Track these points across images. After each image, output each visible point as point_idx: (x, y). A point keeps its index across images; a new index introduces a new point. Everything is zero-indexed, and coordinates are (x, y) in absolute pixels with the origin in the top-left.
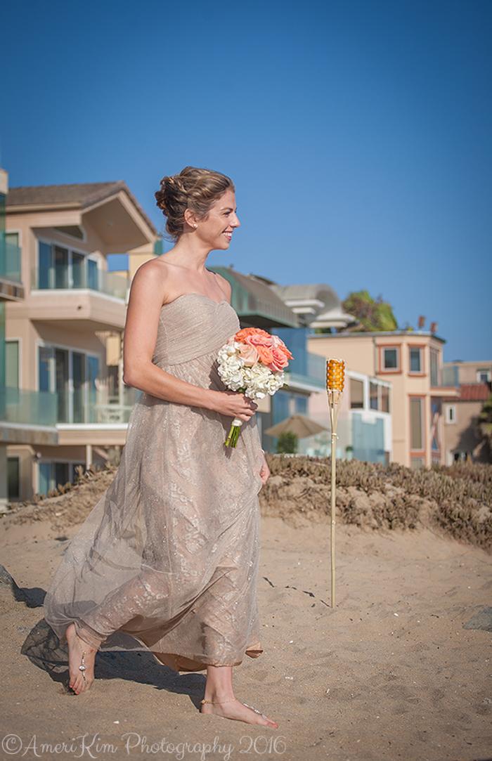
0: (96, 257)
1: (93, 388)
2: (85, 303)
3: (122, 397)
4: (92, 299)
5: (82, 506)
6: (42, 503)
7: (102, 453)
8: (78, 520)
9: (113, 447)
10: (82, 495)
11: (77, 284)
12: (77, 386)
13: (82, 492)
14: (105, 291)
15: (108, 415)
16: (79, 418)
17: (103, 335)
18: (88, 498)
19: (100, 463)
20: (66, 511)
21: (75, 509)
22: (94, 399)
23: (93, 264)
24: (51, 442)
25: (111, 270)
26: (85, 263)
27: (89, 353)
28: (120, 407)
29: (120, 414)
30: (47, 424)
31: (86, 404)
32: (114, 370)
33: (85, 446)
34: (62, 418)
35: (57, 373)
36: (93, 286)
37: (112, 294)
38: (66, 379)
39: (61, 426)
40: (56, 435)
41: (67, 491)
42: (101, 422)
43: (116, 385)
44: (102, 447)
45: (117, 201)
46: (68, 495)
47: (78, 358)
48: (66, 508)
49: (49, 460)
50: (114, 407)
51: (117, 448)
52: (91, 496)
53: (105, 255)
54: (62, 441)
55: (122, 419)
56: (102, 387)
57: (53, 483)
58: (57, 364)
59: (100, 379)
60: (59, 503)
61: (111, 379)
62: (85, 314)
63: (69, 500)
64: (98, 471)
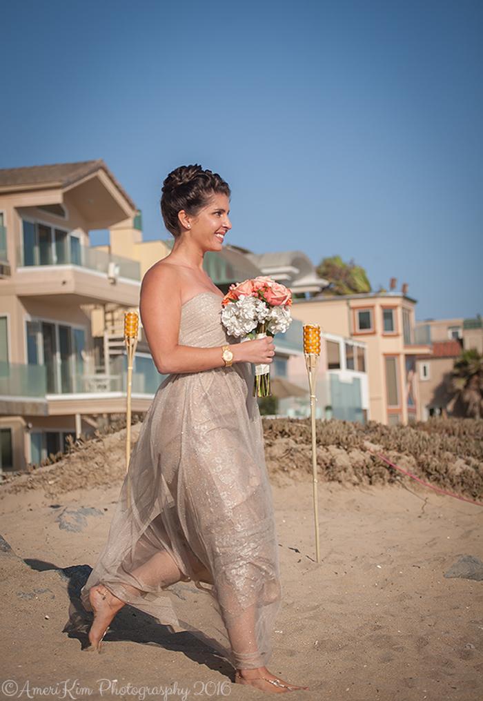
0: (78, 233)
1: (80, 359)
2: (69, 277)
3: (107, 367)
4: (76, 273)
5: (74, 473)
6: (35, 472)
7: (90, 421)
8: (70, 487)
9: (101, 415)
10: (73, 463)
11: (61, 261)
12: (64, 358)
13: (73, 460)
14: (88, 266)
15: (95, 385)
16: (67, 389)
17: (87, 308)
18: (80, 466)
19: (90, 432)
20: (58, 479)
21: (67, 476)
22: (81, 370)
23: (75, 240)
24: (41, 413)
25: (93, 246)
26: (68, 239)
27: (75, 326)
28: (107, 377)
29: (107, 383)
30: (37, 396)
31: (73, 375)
32: (99, 341)
33: (73, 416)
34: (51, 389)
35: (45, 346)
36: (76, 261)
37: (94, 268)
38: (54, 352)
39: (50, 397)
40: (46, 406)
41: (59, 459)
42: (89, 392)
43: (102, 355)
44: (90, 416)
45: (97, 179)
46: (60, 464)
47: (65, 331)
48: (58, 476)
49: (39, 430)
50: (100, 376)
51: (105, 416)
52: (82, 464)
53: (86, 232)
54: (52, 412)
55: (108, 388)
56: (88, 359)
57: (44, 453)
58: (45, 338)
59: (85, 351)
60: (51, 472)
61: (97, 350)
62: (70, 289)
63: (61, 468)
64: (87, 440)
